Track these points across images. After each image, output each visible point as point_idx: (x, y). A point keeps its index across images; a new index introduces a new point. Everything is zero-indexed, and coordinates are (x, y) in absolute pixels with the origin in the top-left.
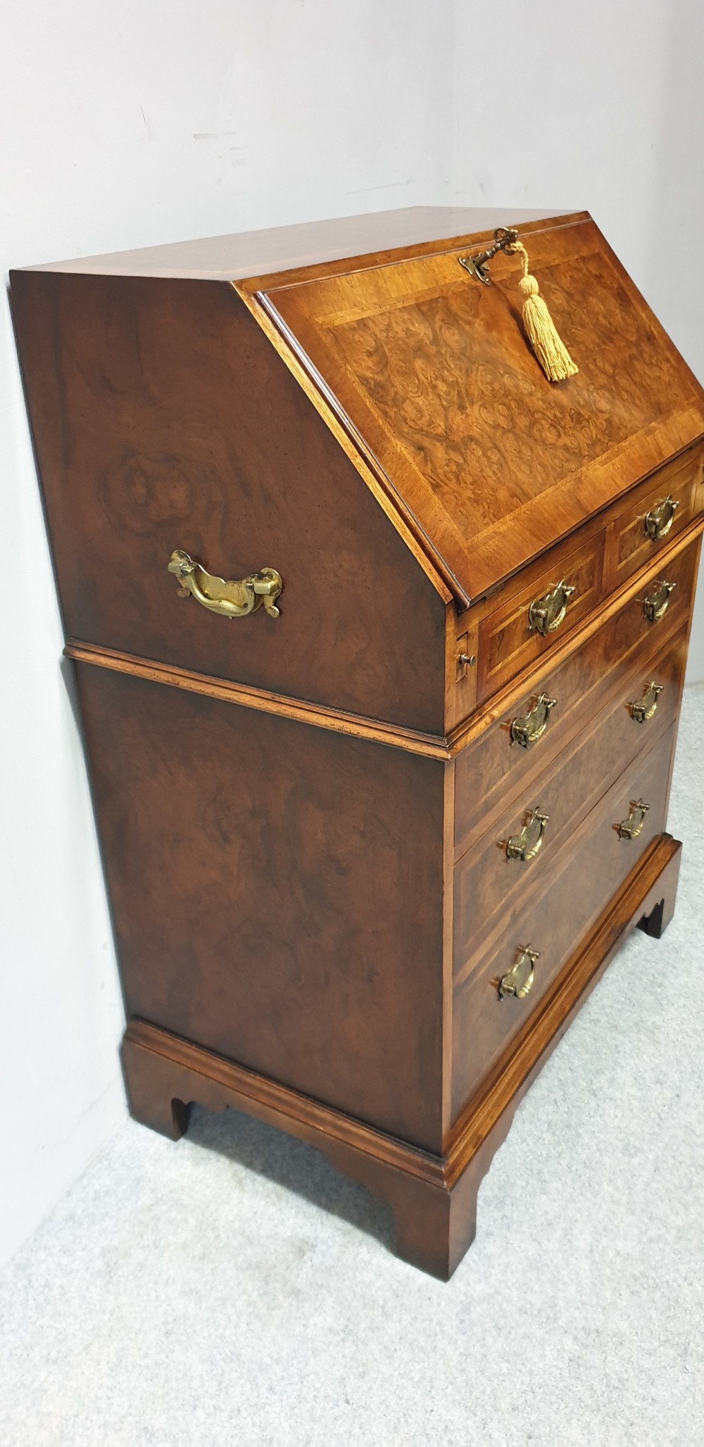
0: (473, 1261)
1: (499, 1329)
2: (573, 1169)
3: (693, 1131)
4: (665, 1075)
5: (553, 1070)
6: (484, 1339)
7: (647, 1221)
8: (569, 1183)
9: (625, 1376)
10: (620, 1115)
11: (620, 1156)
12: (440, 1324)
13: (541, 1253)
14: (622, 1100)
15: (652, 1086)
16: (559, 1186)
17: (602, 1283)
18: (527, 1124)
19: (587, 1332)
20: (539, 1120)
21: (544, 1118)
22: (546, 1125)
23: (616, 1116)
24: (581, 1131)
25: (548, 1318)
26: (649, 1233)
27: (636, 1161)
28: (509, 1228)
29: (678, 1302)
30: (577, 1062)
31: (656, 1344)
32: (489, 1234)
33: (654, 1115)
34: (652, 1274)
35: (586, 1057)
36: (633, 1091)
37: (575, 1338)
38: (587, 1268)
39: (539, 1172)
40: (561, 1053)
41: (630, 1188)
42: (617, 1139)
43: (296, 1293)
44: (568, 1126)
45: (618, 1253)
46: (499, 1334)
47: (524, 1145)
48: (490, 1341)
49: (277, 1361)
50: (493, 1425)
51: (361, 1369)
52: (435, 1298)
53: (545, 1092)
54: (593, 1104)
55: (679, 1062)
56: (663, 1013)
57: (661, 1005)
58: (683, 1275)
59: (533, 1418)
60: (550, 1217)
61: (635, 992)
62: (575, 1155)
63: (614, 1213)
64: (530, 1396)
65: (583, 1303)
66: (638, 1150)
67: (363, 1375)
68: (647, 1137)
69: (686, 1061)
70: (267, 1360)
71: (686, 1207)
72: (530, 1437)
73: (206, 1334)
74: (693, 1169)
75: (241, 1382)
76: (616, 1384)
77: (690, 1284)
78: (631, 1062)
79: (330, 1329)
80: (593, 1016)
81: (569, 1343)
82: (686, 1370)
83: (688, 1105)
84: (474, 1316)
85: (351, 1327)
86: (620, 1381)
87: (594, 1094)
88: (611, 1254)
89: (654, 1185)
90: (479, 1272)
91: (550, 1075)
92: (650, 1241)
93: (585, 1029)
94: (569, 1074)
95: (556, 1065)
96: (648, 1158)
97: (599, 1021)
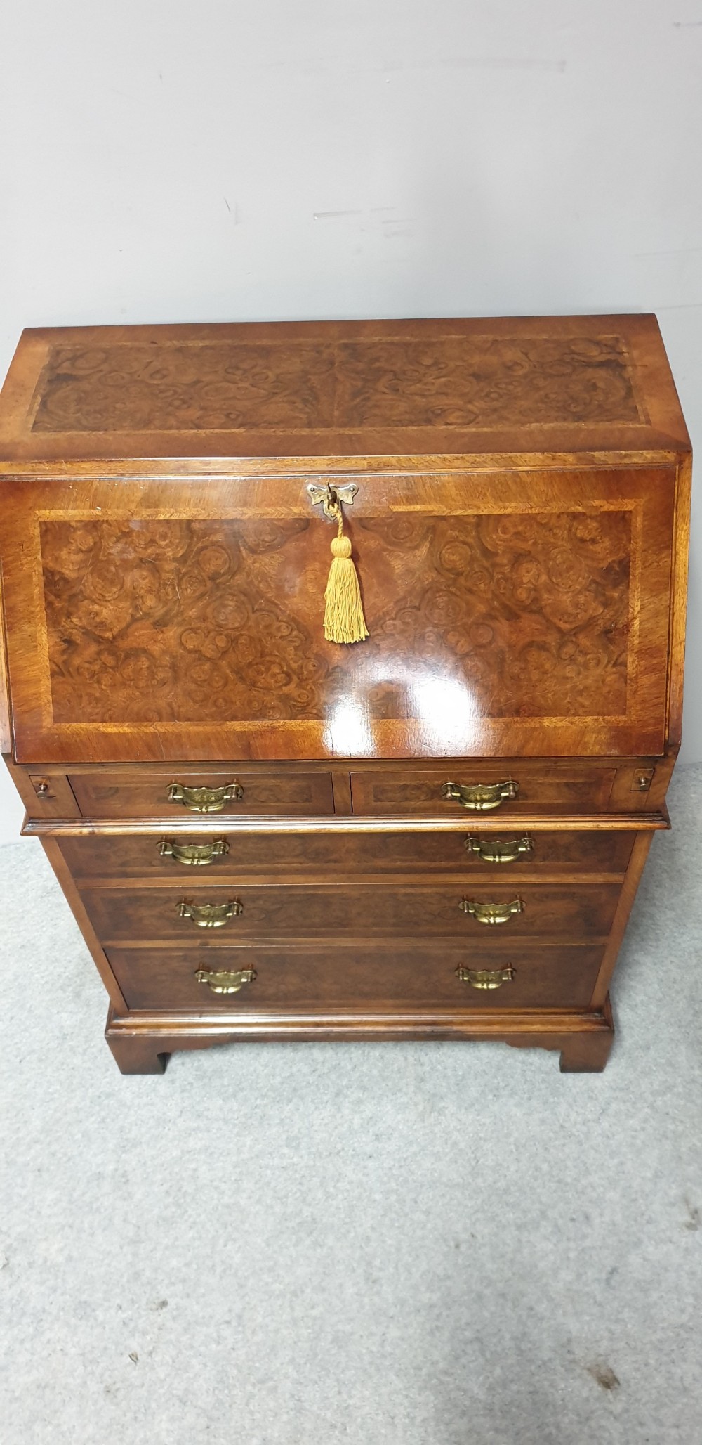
0: (147, 1082)
1: (103, 1121)
2: (256, 1110)
3: (338, 1181)
4: (389, 1139)
5: (347, 1055)
6: (92, 1115)
7: (233, 1179)
8: (242, 1113)
9: (102, 1210)
10: (326, 1121)
11: (284, 1137)
12: (92, 1085)
13: (172, 1121)
14: (342, 1117)
15: (371, 1134)
16: (235, 1108)
17: (166, 1170)
18: (281, 1061)
19: (124, 1175)
20: (291, 1067)
21: (294, 1070)
22: (288, 1074)
23: (322, 1119)
24: (295, 1100)
25: (124, 1147)
26: (223, 1184)
27: (286, 1150)
28: (183, 1091)
29: (172, 1224)
30: (365, 1068)
31: (134, 1221)
32: (173, 1082)
33: (339, 1146)
34: (188, 1199)
35: (375, 1072)
36: (357, 1121)
37: (116, 1170)
38: (174, 1154)
39: (242, 1089)
40: (369, 1053)
41: (257, 1156)
42: (299, 1129)
43: (78, 995)
44: (295, 1090)
45: (195, 1170)
46: (99, 1122)
47: (261, 1068)
48: (92, 1119)
49: (30, 1011)
50: (38, 1147)
51: (44, 1057)
52: (109, 1073)
53: (321, 1059)
54: (325, 1098)
55: (411, 1143)
56: (463, 1111)
57: (473, 1105)
58: (198, 1220)
59: (52, 1168)
60: (205, 1113)
61: (476, 1079)
62: (269, 1106)
63: (228, 1154)
64: (65, 1159)
65: (145, 1163)
66: (297, 1148)
67: (40, 1060)
68: (313, 1149)
69: (415, 1148)
70: (29, 1005)
71: (259, 1201)
72: (39, 1171)
73: (31, 965)
74: (298, 1194)
75: (10, 1000)
76: (95, 1206)
77: (191, 1228)
78: (389, 1107)
79: (62, 1027)
80: (425, 1059)
81: (111, 1167)
82: (121, 1248)
83: (365, 1167)
84: (106, 1102)
85: (68, 1037)
86: (98, 1209)
87: (337, 1095)
88: (193, 1166)
89: (269, 1172)
90: (140, 1089)
91: (339, 1055)
92: (216, 1188)
93: (406, 1059)
94: (349, 1067)
95: (353, 1055)
96: (292, 1158)
97: (422, 1065)
